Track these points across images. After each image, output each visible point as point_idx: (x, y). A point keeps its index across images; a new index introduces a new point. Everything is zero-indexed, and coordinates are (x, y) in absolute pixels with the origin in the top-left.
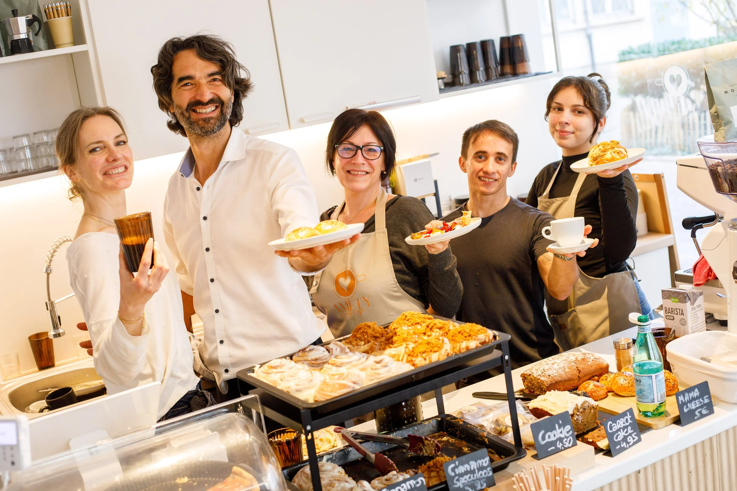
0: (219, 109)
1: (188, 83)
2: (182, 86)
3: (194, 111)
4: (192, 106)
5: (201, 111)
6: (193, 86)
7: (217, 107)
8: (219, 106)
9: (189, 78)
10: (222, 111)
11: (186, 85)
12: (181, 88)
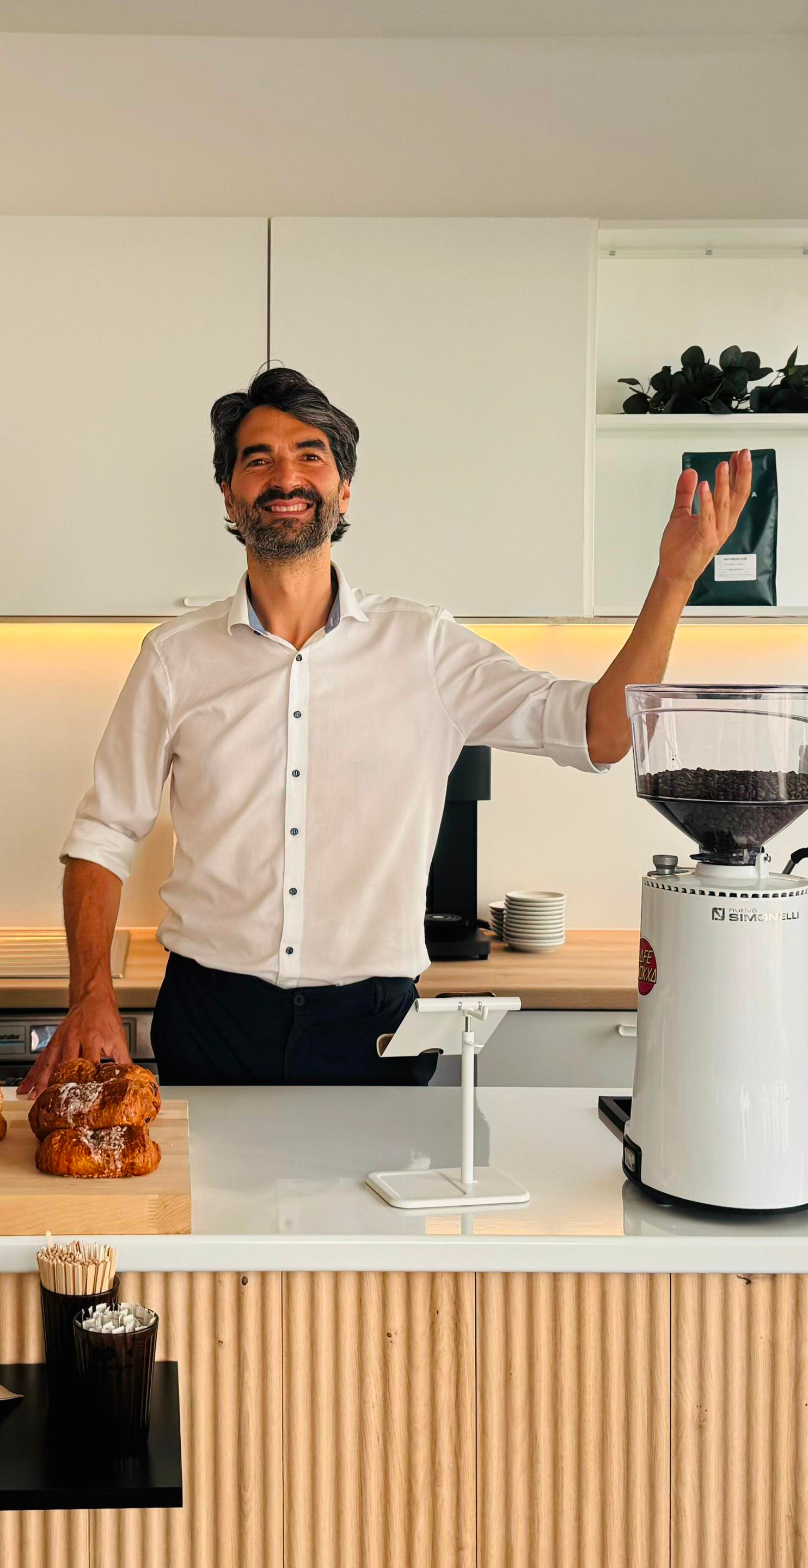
0: (312, 510)
1: (260, 460)
2: (249, 465)
3: (268, 509)
4: (266, 501)
5: (278, 509)
6: (270, 465)
7: (309, 506)
8: (313, 504)
9: (263, 448)
10: (317, 514)
11: (256, 463)
12: (248, 469)
